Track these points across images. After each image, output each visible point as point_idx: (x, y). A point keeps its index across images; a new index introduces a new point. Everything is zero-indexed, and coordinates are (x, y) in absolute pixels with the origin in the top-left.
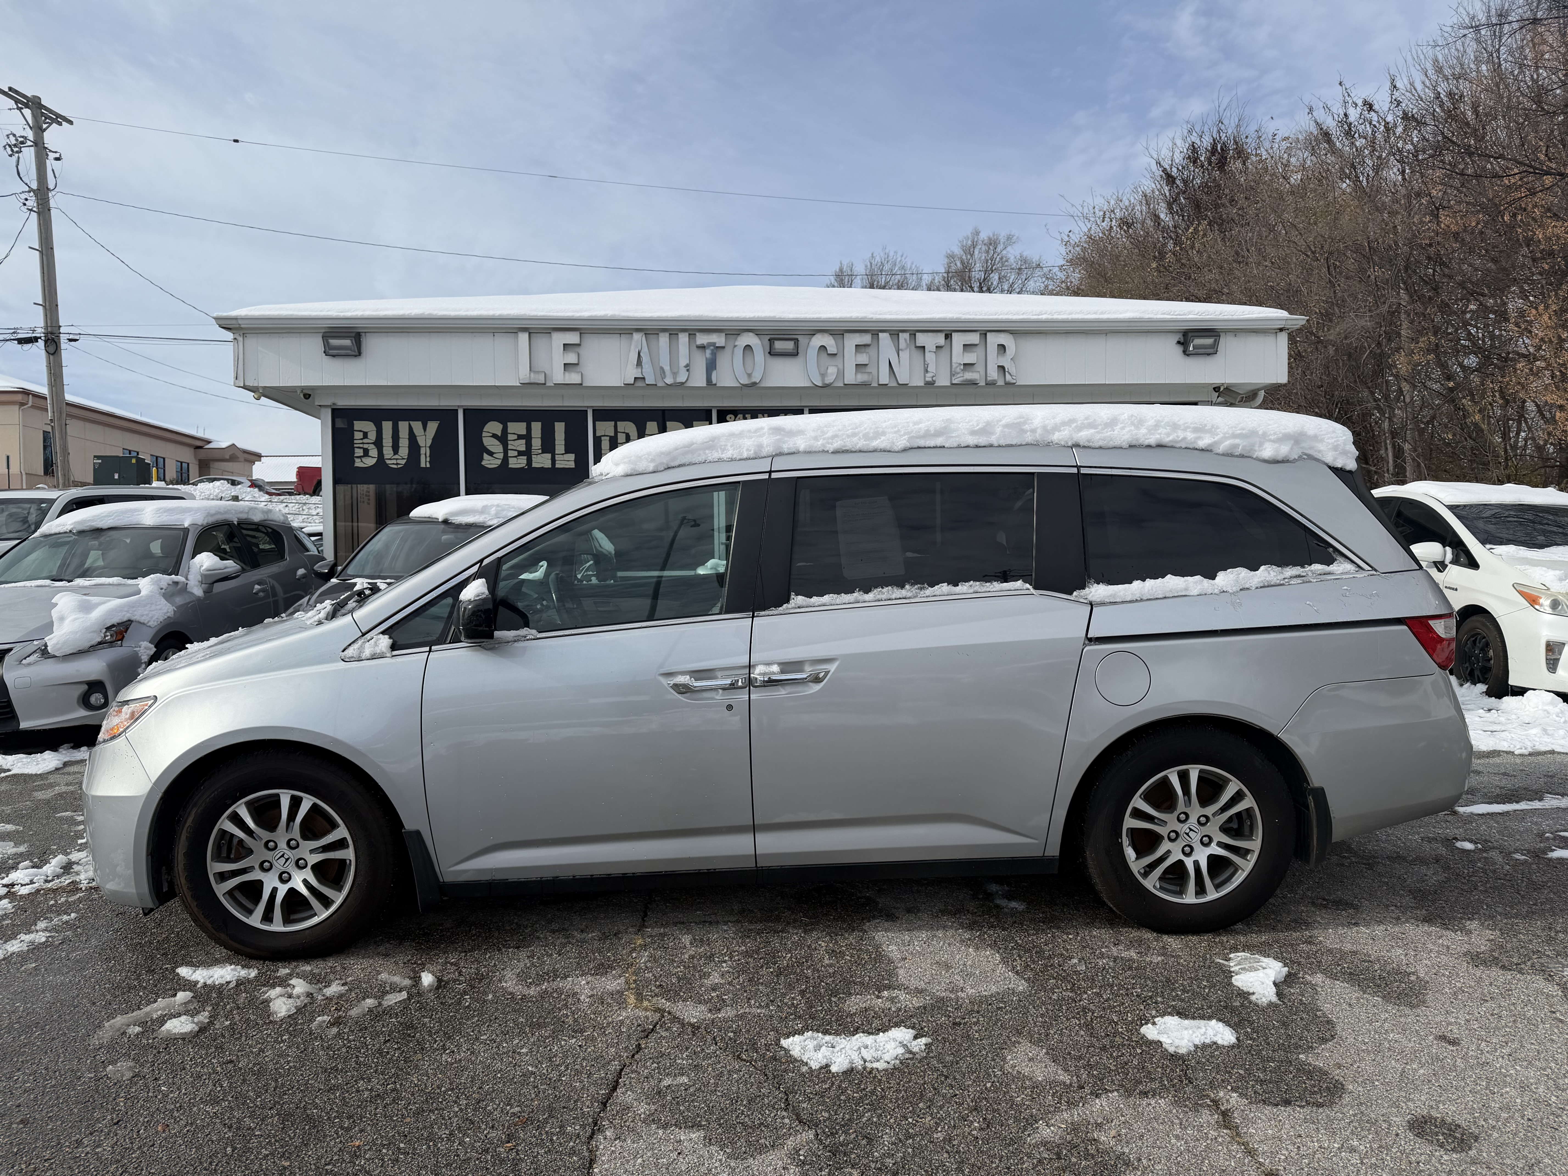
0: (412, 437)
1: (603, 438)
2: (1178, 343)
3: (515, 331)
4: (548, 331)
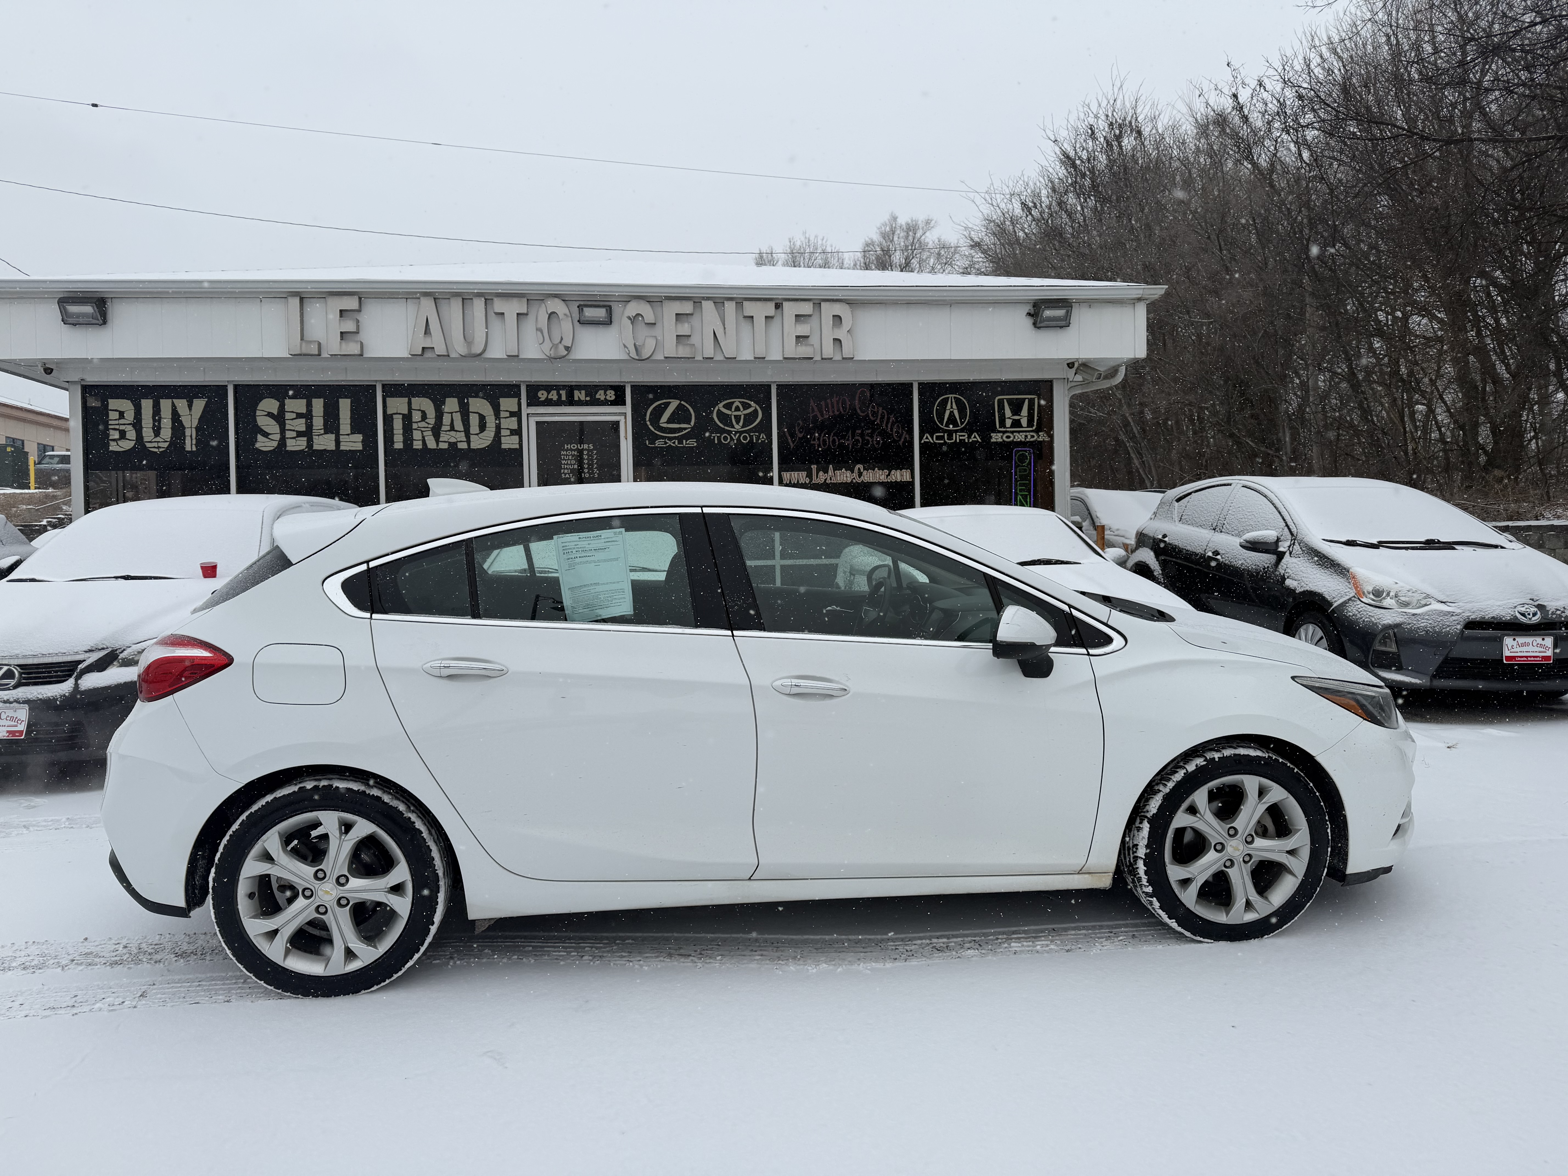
0: (176, 417)
1: (394, 416)
2: (1029, 314)
3: (282, 296)
4: (321, 295)
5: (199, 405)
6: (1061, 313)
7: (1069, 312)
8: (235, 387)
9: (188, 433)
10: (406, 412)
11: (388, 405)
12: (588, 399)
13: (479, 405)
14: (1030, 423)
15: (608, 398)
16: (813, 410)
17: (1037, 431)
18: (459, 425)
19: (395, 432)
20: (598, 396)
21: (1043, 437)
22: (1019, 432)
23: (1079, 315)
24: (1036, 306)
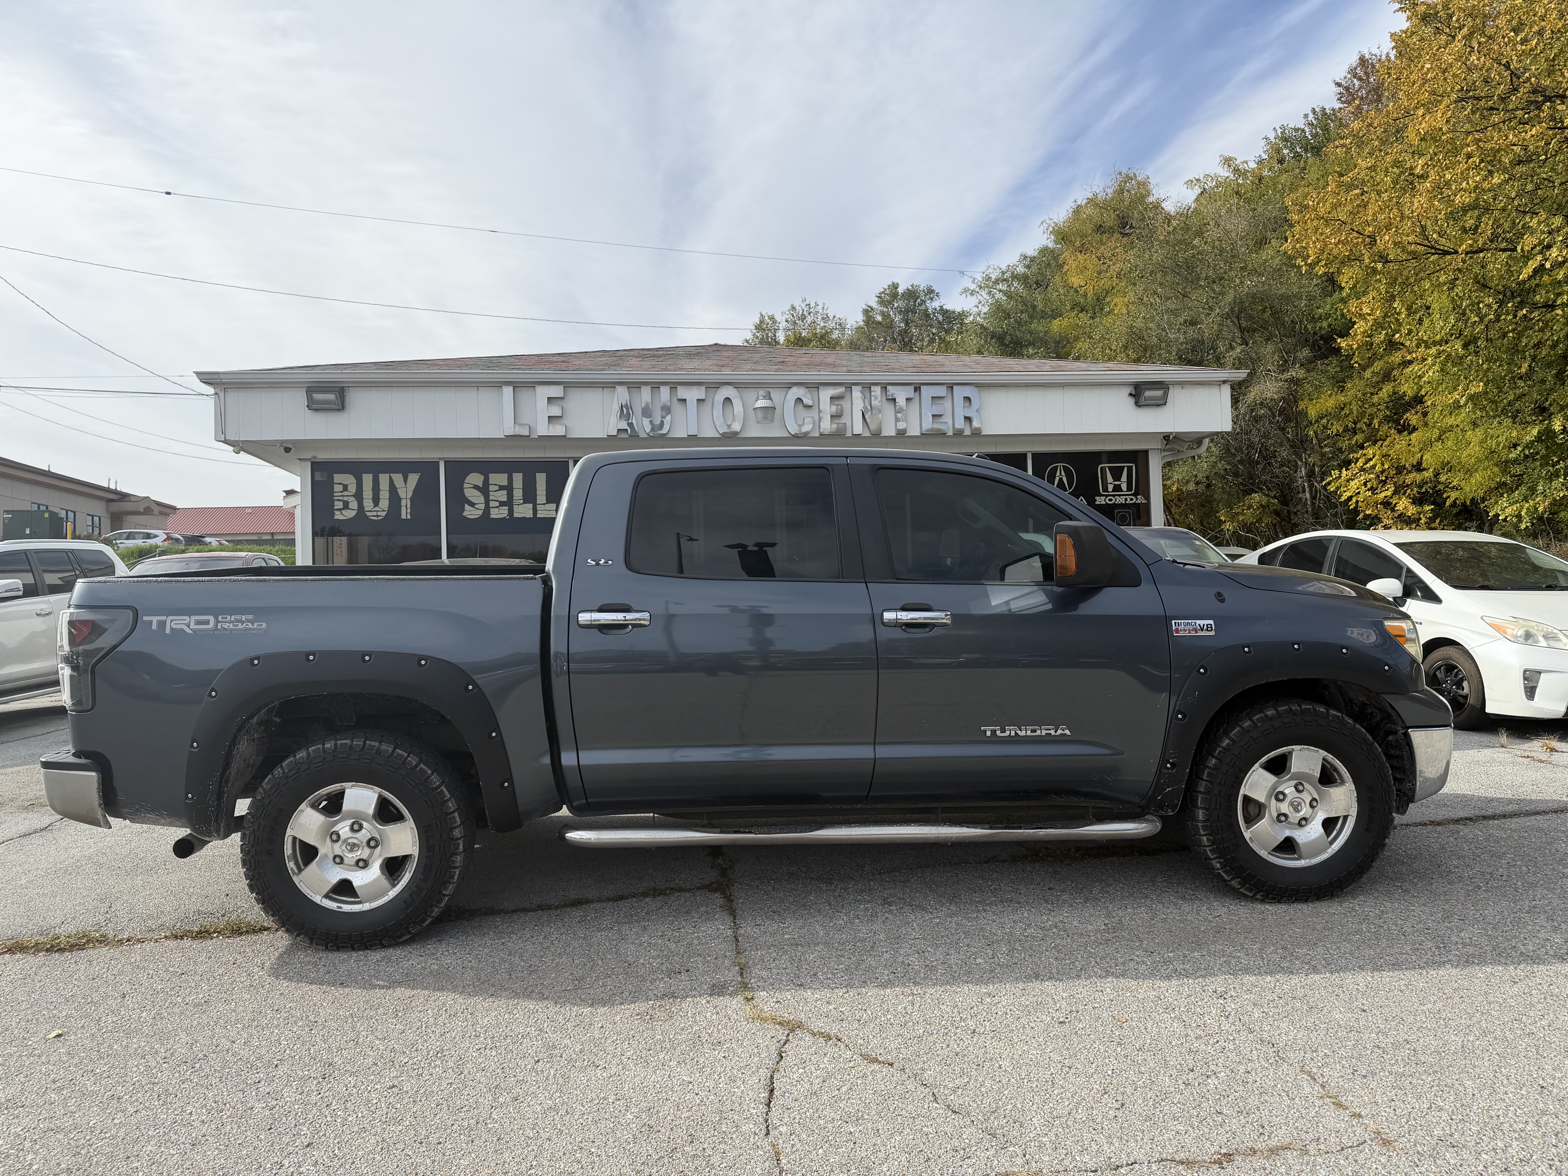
0: (393, 489)
2: (1131, 394)
3: (499, 385)
4: (533, 385)
5: (413, 478)
6: (1159, 393)
7: (1165, 392)
8: (445, 462)
9: (403, 503)
14: (1129, 488)
17: (1135, 495)
21: (1141, 500)
22: (1119, 495)
23: (1175, 395)
24: (1135, 388)
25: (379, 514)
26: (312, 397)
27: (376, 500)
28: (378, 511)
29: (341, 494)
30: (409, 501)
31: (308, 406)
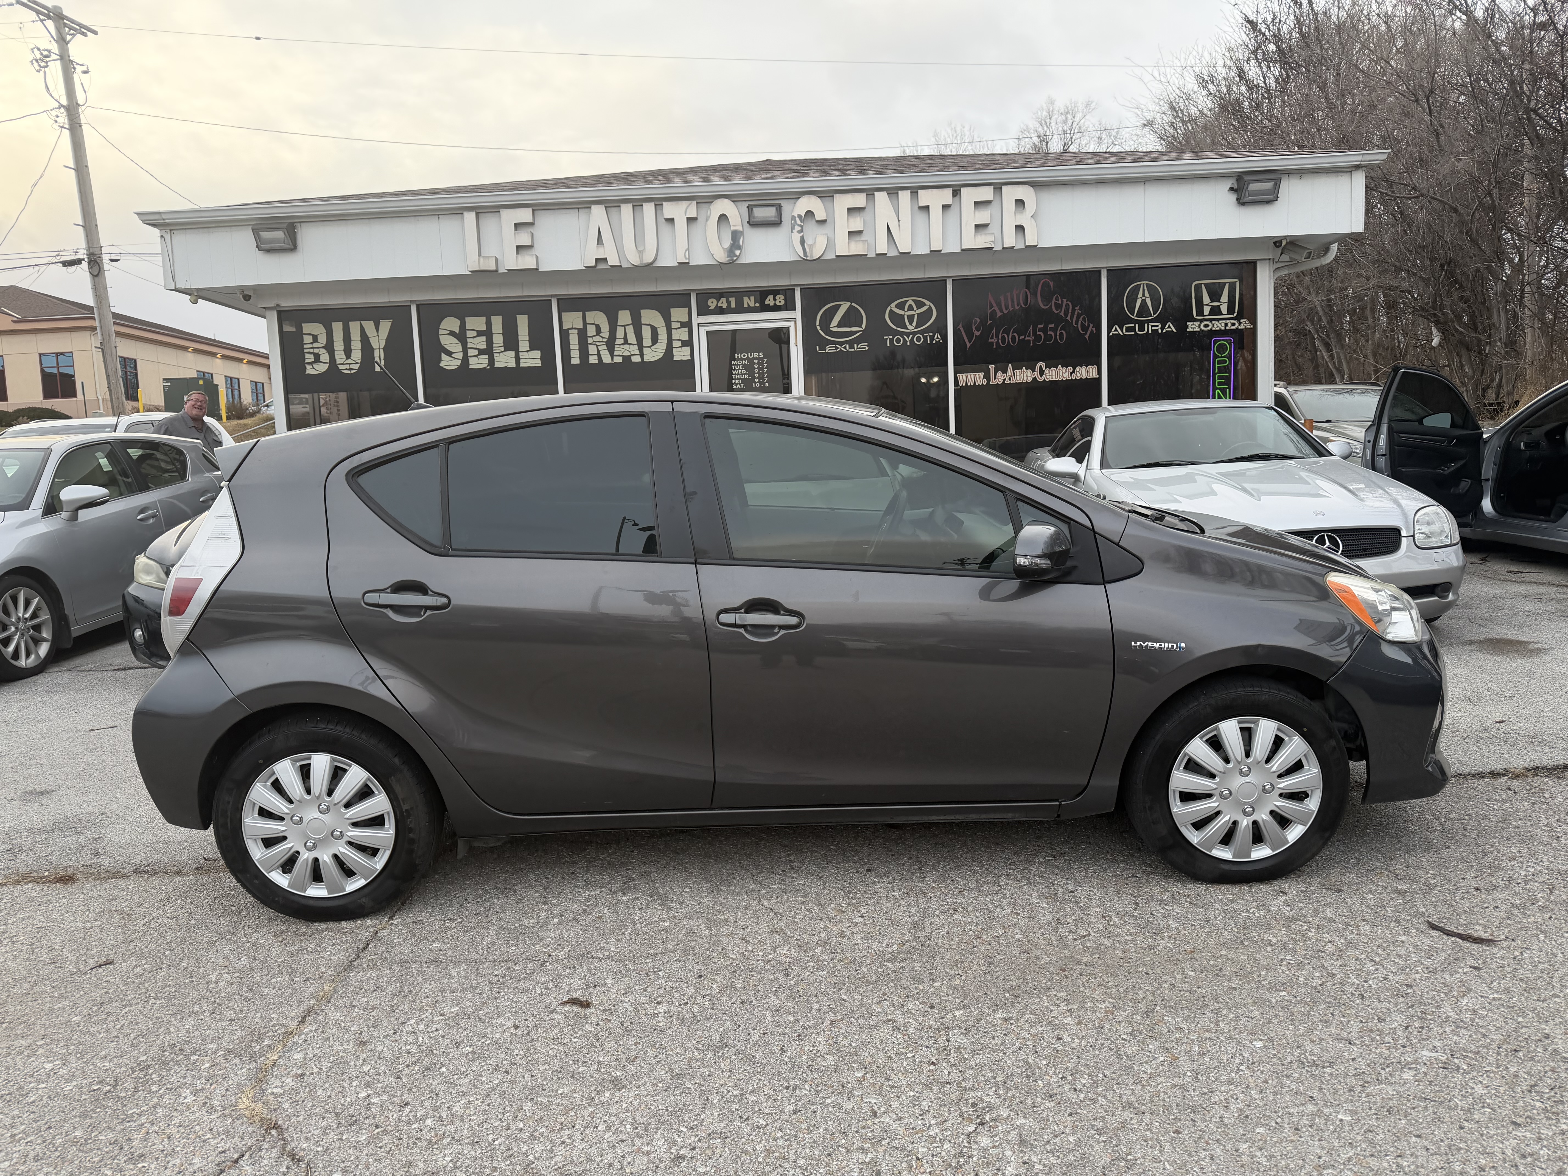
0: (365, 339)
1: (570, 331)
2: (1232, 188)
3: (458, 212)
4: (496, 209)
5: (386, 326)
6: (1269, 185)
7: (1275, 185)
8: (418, 306)
9: (376, 353)
10: (581, 327)
11: (564, 320)
12: (757, 305)
13: (651, 317)
14: (1231, 310)
15: (778, 303)
16: (992, 306)
17: (1238, 318)
18: (632, 339)
19: (572, 347)
20: (767, 302)
21: (1245, 324)
22: (1218, 320)
23: (1289, 188)
24: (1237, 180)
25: (352, 366)
26: (259, 236)
27: (348, 352)
28: (350, 364)
29: (311, 346)
30: (382, 351)
31: (257, 247)
